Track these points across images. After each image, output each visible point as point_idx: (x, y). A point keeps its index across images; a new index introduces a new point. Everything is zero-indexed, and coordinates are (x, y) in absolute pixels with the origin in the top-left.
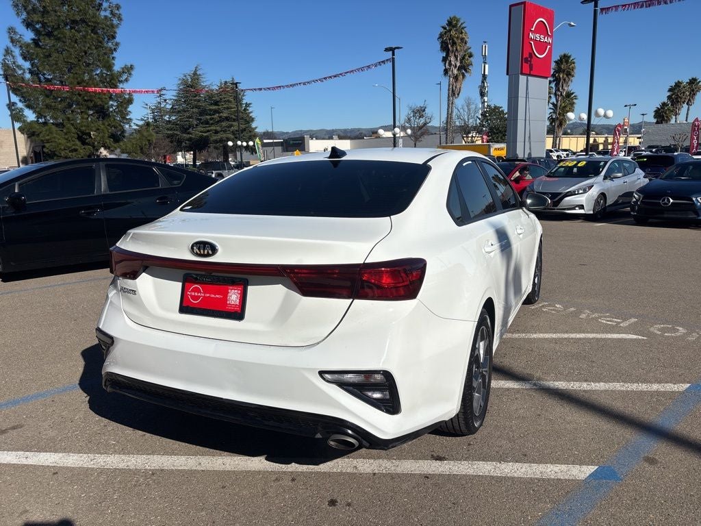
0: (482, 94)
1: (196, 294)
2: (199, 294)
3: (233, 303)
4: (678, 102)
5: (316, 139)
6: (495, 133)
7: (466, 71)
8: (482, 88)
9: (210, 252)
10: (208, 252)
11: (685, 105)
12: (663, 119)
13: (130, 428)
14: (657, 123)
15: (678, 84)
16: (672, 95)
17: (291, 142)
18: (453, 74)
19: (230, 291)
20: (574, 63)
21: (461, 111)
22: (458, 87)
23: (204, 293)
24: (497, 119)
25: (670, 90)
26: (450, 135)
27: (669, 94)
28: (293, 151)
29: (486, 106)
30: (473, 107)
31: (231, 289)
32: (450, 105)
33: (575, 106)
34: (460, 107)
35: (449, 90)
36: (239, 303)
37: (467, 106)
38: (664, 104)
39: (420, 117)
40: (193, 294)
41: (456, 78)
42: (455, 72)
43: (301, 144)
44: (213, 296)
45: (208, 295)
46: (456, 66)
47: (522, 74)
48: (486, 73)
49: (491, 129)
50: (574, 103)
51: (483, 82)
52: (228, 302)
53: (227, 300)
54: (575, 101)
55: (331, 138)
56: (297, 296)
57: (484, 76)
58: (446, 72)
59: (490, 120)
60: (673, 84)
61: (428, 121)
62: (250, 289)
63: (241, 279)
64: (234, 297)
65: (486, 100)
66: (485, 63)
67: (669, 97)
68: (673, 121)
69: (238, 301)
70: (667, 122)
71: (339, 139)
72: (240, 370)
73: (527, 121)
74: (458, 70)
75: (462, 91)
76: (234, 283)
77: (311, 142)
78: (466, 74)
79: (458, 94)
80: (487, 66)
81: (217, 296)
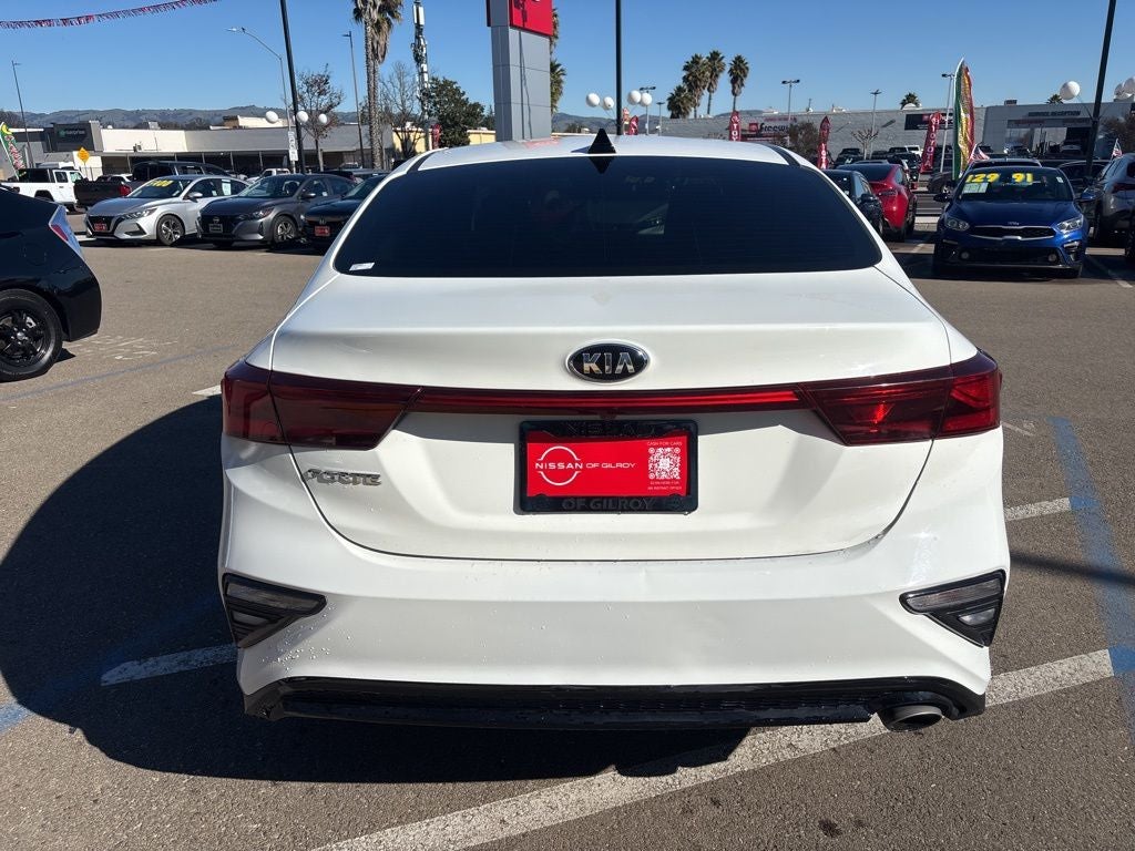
0: (419, 59)
1: (561, 466)
2: (570, 466)
3: (664, 476)
4: (697, 86)
5: (114, 128)
6: (448, 126)
7: (393, 16)
8: (417, 47)
9: (630, 367)
10: (625, 368)
11: (706, 92)
12: (680, 112)
13: (265, 783)
14: (672, 117)
15: (696, 60)
16: (689, 75)
17: (63, 133)
18: (372, 20)
19: (651, 450)
20: (556, 16)
21: (390, 85)
22: (382, 43)
23: (584, 461)
24: (449, 102)
25: (686, 68)
26: (376, 127)
27: (685, 73)
28: (70, 150)
29: (426, 79)
30: (408, 79)
31: (656, 447)
32: (371, 75)
33: (563, 85)
34: (386, 79)
35: (367, 48)
36: (680, 474)
37: (399, 78)
38: (680, 89)
39: (320, 94)
40: (552, 466)
41: (378, 26)
42: (375, 15)
43: (84, 136)
44: (609, 466)
45: (594, 465)
46: (375, 6)
47: (512, 26)
48: (422, 22)
49: (441, 118)
50: (561, 81)
51: (417, 38)
52: (651, 476)
53: (647, 472)
54: (562, 77)
55: (143, 126)
56: (828, 447)
57: (418, 25)
58: (358, 14)
59: (439, 102)
60: (690, 60)
61: (335, 101)
62: (704, 442)
63: (677, 423)
64: (664, 463)
65: (425, 70)
66: (418, 4)
67: (685, 79)
68: (691, 116)
69: (677, 470)
70: (684, 117)
71: (162, 129)
72: (722, 619)
73: (526, 107)
74: (379, 12)
75: (389, 50)
76: (661, 433)
77: (104, 132)
78: (392, 21)
79: (383, 57)
80: (421, 10)
81: (618, 465)
